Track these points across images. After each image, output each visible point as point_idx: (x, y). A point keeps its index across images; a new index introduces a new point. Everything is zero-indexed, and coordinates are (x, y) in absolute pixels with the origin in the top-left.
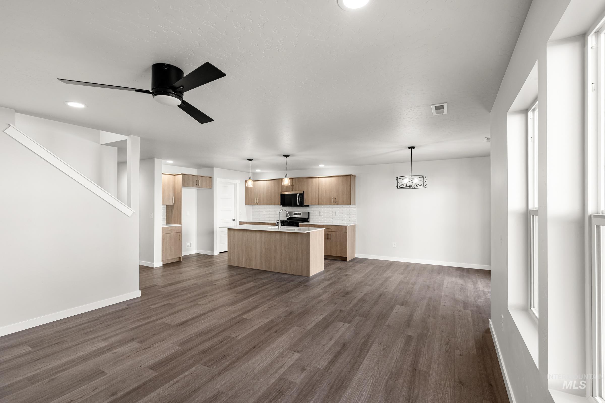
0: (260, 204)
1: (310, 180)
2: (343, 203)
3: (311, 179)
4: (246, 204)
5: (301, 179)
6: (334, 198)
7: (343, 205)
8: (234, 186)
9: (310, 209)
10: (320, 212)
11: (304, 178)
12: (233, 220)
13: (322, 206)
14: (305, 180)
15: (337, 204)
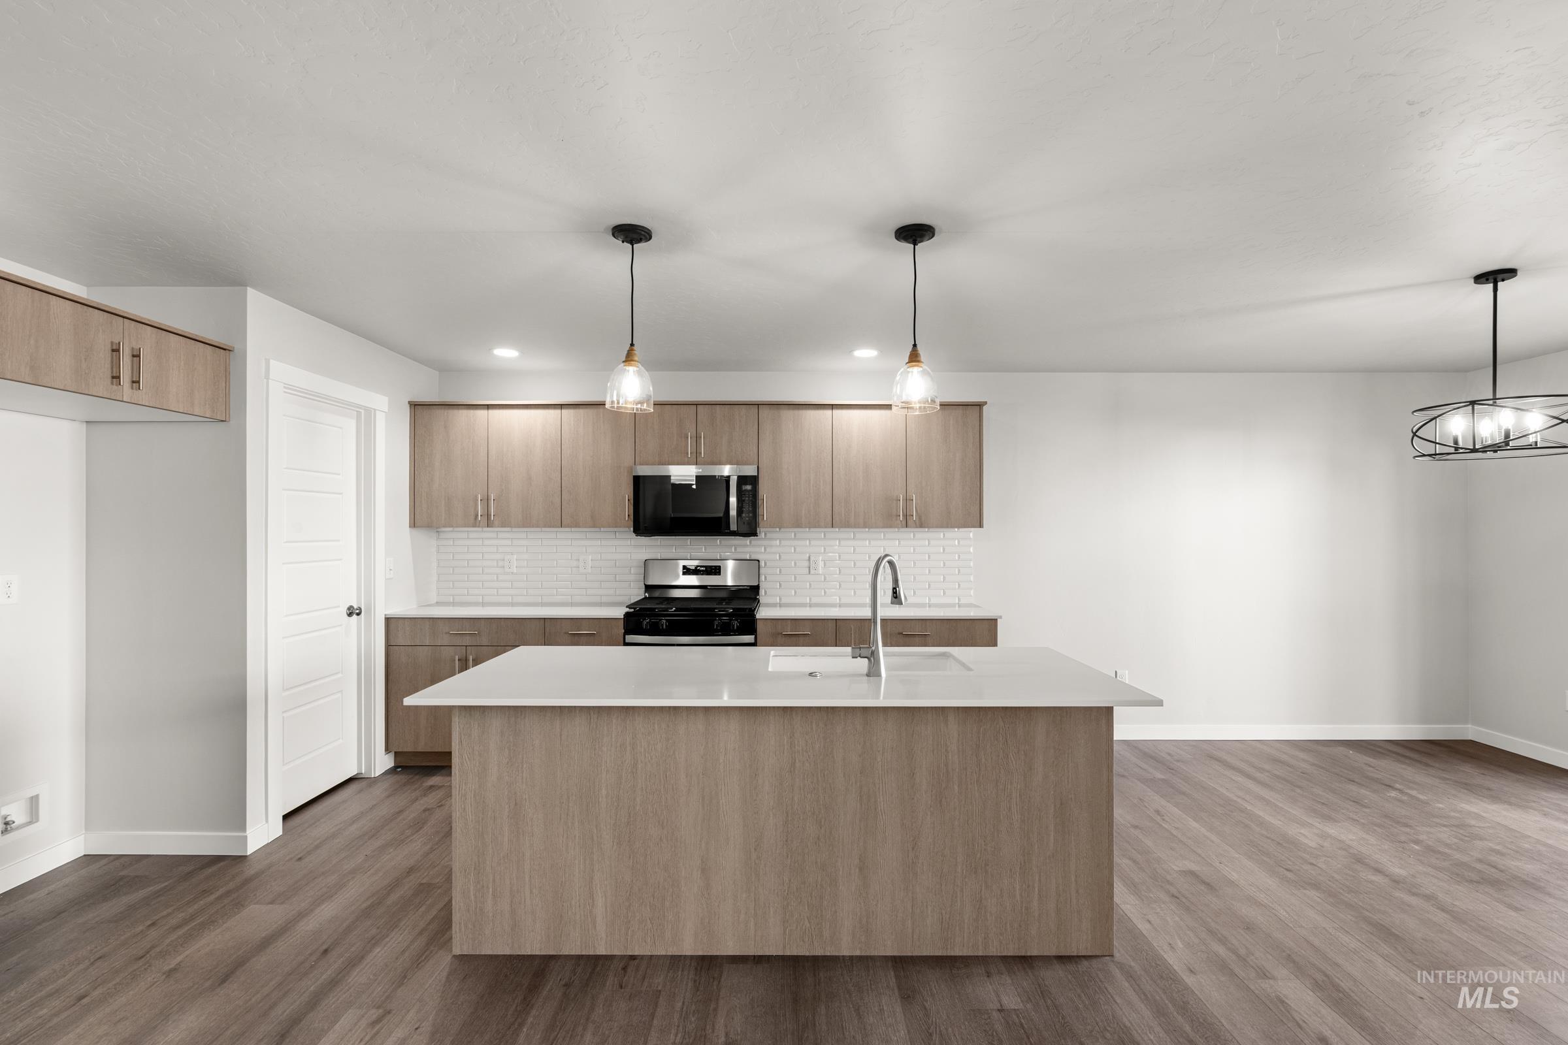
0: (505, 524)
1: (787, 414)
2: (947, 522)
3: (796, 412)
4: (414, 524)
5: (743, 409)
6: (907, 500)
7: (945, 530)
8: (353, 423)
9: (759, 546)
10: (809, 560)
11: (758, 405)
12: (350, 615)
13: (848, 533)
14: (765, 413)
15: (921, 526)
